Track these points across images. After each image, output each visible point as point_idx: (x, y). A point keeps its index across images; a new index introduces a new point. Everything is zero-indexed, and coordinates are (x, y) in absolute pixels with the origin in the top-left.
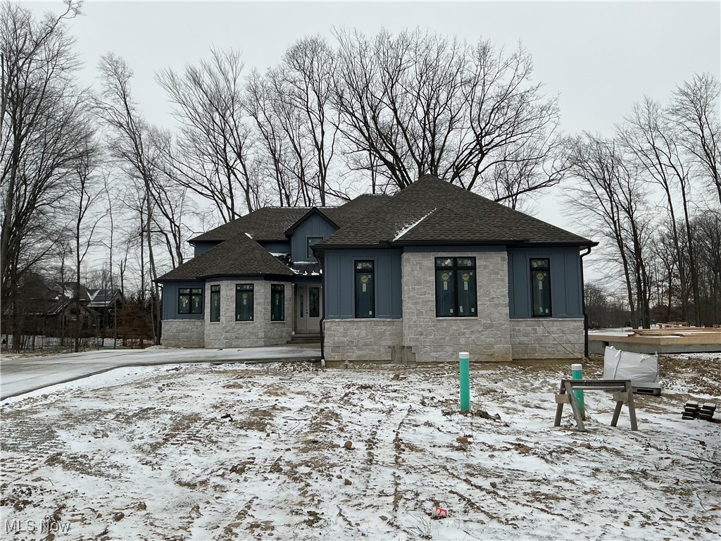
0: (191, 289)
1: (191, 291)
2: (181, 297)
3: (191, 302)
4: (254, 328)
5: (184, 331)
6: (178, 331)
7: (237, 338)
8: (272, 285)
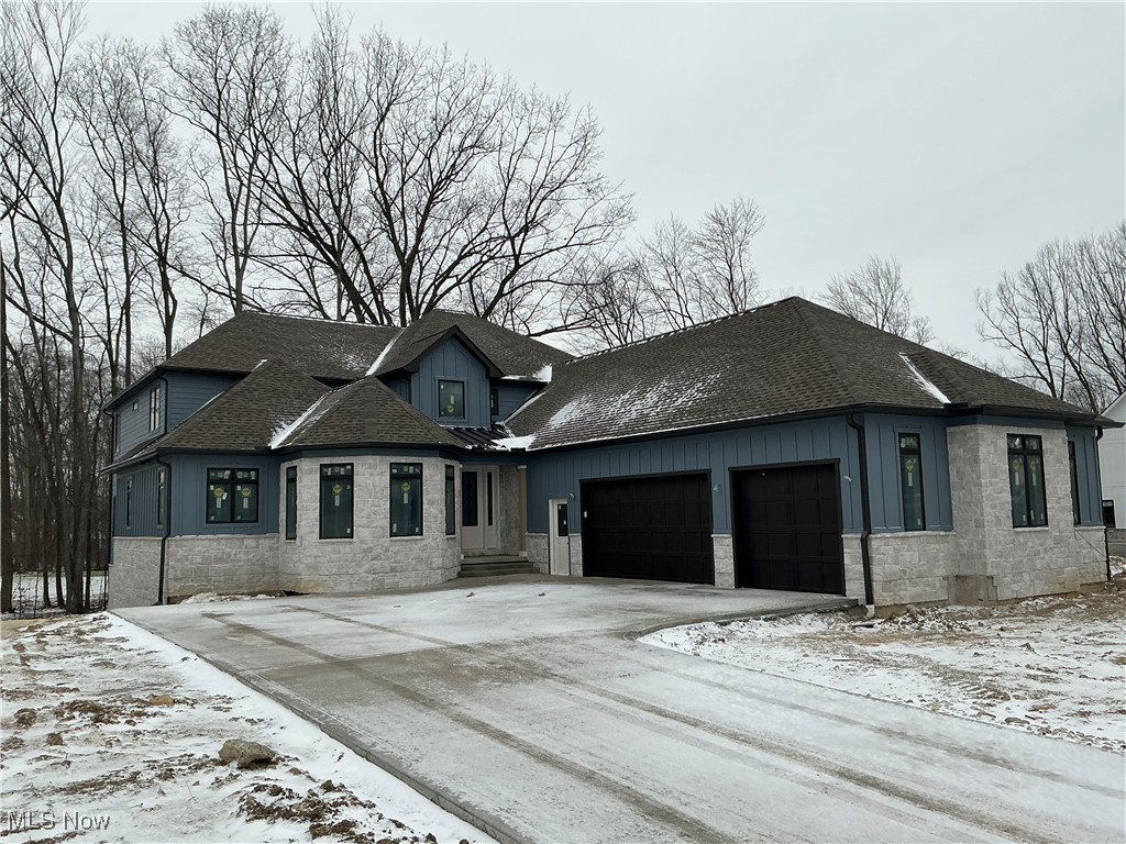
0: (233, 471)
1: (233, 474)
2: (212, 487)
3: (234, 498)
4: (424, 549)
5: (219, 560)
6: (206, 560)
7: (393, 570)
8: (447, 466)
